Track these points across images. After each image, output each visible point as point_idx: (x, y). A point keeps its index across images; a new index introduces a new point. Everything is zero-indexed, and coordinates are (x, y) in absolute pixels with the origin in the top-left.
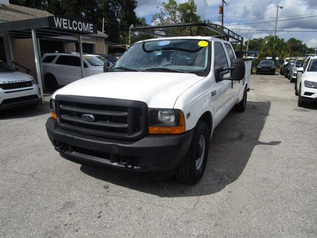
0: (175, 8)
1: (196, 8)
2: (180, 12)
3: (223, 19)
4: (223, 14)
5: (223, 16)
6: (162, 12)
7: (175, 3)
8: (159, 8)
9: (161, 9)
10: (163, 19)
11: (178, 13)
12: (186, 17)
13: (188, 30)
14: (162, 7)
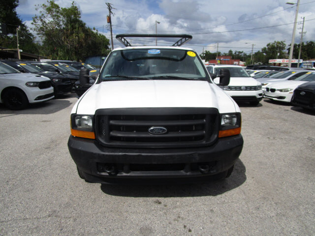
0: (58, 12)
1: (80, 14)
2: (64, 17)
3: (111, 29)
4: (111, 23)
5: (111, 25)
6: (43, 15)
7: (58, 7)
8: (39, 10)
9: (41, 12)
10: (45, 22)
11: (62, 18)
12: (71, 22)
13: (76, 36)
14: (41, 9)
